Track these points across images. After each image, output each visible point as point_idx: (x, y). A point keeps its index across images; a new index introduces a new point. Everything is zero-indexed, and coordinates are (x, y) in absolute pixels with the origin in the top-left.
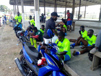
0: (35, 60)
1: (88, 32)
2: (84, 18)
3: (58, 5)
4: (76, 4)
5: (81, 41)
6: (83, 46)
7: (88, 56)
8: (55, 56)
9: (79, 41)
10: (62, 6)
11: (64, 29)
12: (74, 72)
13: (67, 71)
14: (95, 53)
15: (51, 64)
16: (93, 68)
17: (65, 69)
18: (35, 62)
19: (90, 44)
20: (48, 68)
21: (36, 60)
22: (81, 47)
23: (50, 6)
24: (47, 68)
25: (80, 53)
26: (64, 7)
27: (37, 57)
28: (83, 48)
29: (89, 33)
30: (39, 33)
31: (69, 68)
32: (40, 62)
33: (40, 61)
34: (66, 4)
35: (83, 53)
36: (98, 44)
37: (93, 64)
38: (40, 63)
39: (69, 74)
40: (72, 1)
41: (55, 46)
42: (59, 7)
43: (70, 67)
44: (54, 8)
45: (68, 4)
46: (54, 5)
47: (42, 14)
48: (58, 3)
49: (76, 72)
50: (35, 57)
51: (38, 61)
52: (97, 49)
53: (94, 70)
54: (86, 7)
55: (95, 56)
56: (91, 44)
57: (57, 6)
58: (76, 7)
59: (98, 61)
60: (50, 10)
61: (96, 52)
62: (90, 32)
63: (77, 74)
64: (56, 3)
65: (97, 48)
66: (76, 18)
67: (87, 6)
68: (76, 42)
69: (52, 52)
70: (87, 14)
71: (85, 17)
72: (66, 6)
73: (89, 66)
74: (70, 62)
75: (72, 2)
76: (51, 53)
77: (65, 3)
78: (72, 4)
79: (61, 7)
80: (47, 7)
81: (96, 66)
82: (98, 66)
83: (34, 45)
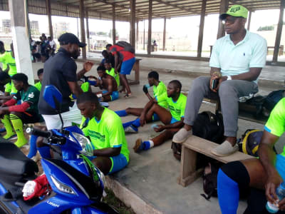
0: (15, 185)
1: (169, 88)
2: (164, 49)
3: (90, 10)
4: (139, 11)
5: (154, 112)
6: (159, 126)
7: (172, 150)
8: (76, 164)
9: (149, 113)
10: (102, 15)
11: (109, 81)
12: (138, 198)
13: (120, 198)
14: (185, 141)
15: (62, 189)
16: (184, 180)
17: (115, 193)
18: (16, 190)
19: (176, 118)
20: (54, 203)
21: (17, 183)
22: (155, 129)
23: (67, 11)
24: (51, 203)
25: (151, 143)
26: (108, 19)
27: (22, 175)
28: (160, 130)
29: (171, 91)
30: (31, 96)
31: (125, 189)
32: (29, 188)
33: (30, 185)
34: (114, 10)
35: (159, 142)
36: (190, 118)
37: (182, 170)
38: (31, 192)
39: (125, 205)
40: (129, 2)
41: (76, 135)
42: (94, 17)
43: (125, 185)
44: (79, 19)
45: (118, 10)
46: (78, 11)
47: (44, 35)
48: (91, 5)
49: (142, 197)
50: (15, 175)
51: (22, 187)
52: (188, 130)
53: (187, 184)
54: (165, 21)
55: (186, 148)
56: (178, 119)
57: (89, 13)
58: (142, 19)
59: (194, 161)
60: (68, 24)
61: (186, 138)
62: (172, 86)
63: (145, 204)
64: (85, 6)
65: (190, 128)
66: (144, 49)
67: (170, 18)
68: (143, 114)
69: (67, 154)
70: (170, 38)
71: (166, 47)
72: (115, 16)
73: (174, 174)
74: (127, 172)
75: (128, 6)
76: (65, 156)
77: (110, 6)
78: (130, 10)
79: (101, 17)
80: (59, 15)
81: (190, 174)
82: (194, 174)
83: (15, 135)
